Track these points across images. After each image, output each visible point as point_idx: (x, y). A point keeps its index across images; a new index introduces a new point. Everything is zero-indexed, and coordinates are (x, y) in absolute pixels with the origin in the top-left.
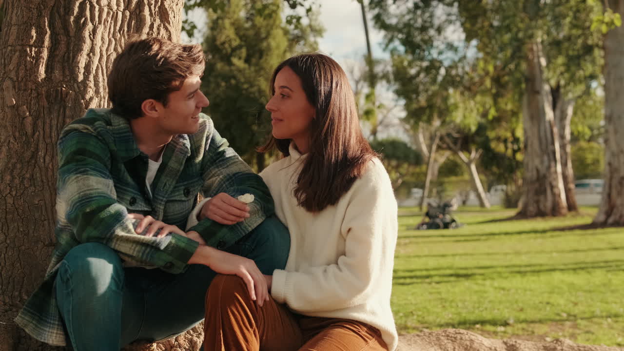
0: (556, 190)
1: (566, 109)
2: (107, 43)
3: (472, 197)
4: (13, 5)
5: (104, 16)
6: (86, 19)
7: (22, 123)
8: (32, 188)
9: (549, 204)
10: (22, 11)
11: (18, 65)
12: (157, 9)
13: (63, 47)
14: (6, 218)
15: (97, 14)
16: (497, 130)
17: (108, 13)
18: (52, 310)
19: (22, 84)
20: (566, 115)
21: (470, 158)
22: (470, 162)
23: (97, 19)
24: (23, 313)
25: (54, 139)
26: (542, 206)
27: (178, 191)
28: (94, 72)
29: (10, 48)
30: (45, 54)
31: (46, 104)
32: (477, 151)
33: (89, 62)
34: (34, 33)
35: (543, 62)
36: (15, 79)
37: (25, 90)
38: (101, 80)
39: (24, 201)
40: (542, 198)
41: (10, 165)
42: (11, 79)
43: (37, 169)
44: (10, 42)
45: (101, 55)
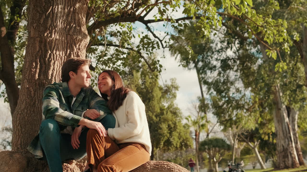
0: (293, 155)
1: (295, 117)
2: (59, 67)
3: (258, 165)
4: (27, 56)
5: (58, 58)
6: (52, 59)
7: (30, 93)
8: (34, 114)
9: (290, 162)
10: (30, 57)
11: (29, 74)
12: (76, 55)
13: (44, 69)
14: (25, 124)
15: (55, 57)
16: (264, 129)
17: (59, 57)
18: (39, 145)
19: (30, 80)
20: (295, 119)
21: (255, 145)
22: (255, 147)
23: (55, 59)
24: (29, 146)
25: (41, 98)
26: (287, 164)
27: (80, 107)
28: (54, 76)
29: (26, 69)
30: (38, 71)
31: (38, 87)
32: (257, 141)
33: (53, 73)
34: (34, 64)
35: (281, 94)
36: (28, 79)
37: (31, 83)
38: (57, 79)
39: (31, 118)
40: (286, 159)
41: (26, 107)
42: (27, 79)
43: (35, 108)
44: (26, 68)
45: (57, 71)
